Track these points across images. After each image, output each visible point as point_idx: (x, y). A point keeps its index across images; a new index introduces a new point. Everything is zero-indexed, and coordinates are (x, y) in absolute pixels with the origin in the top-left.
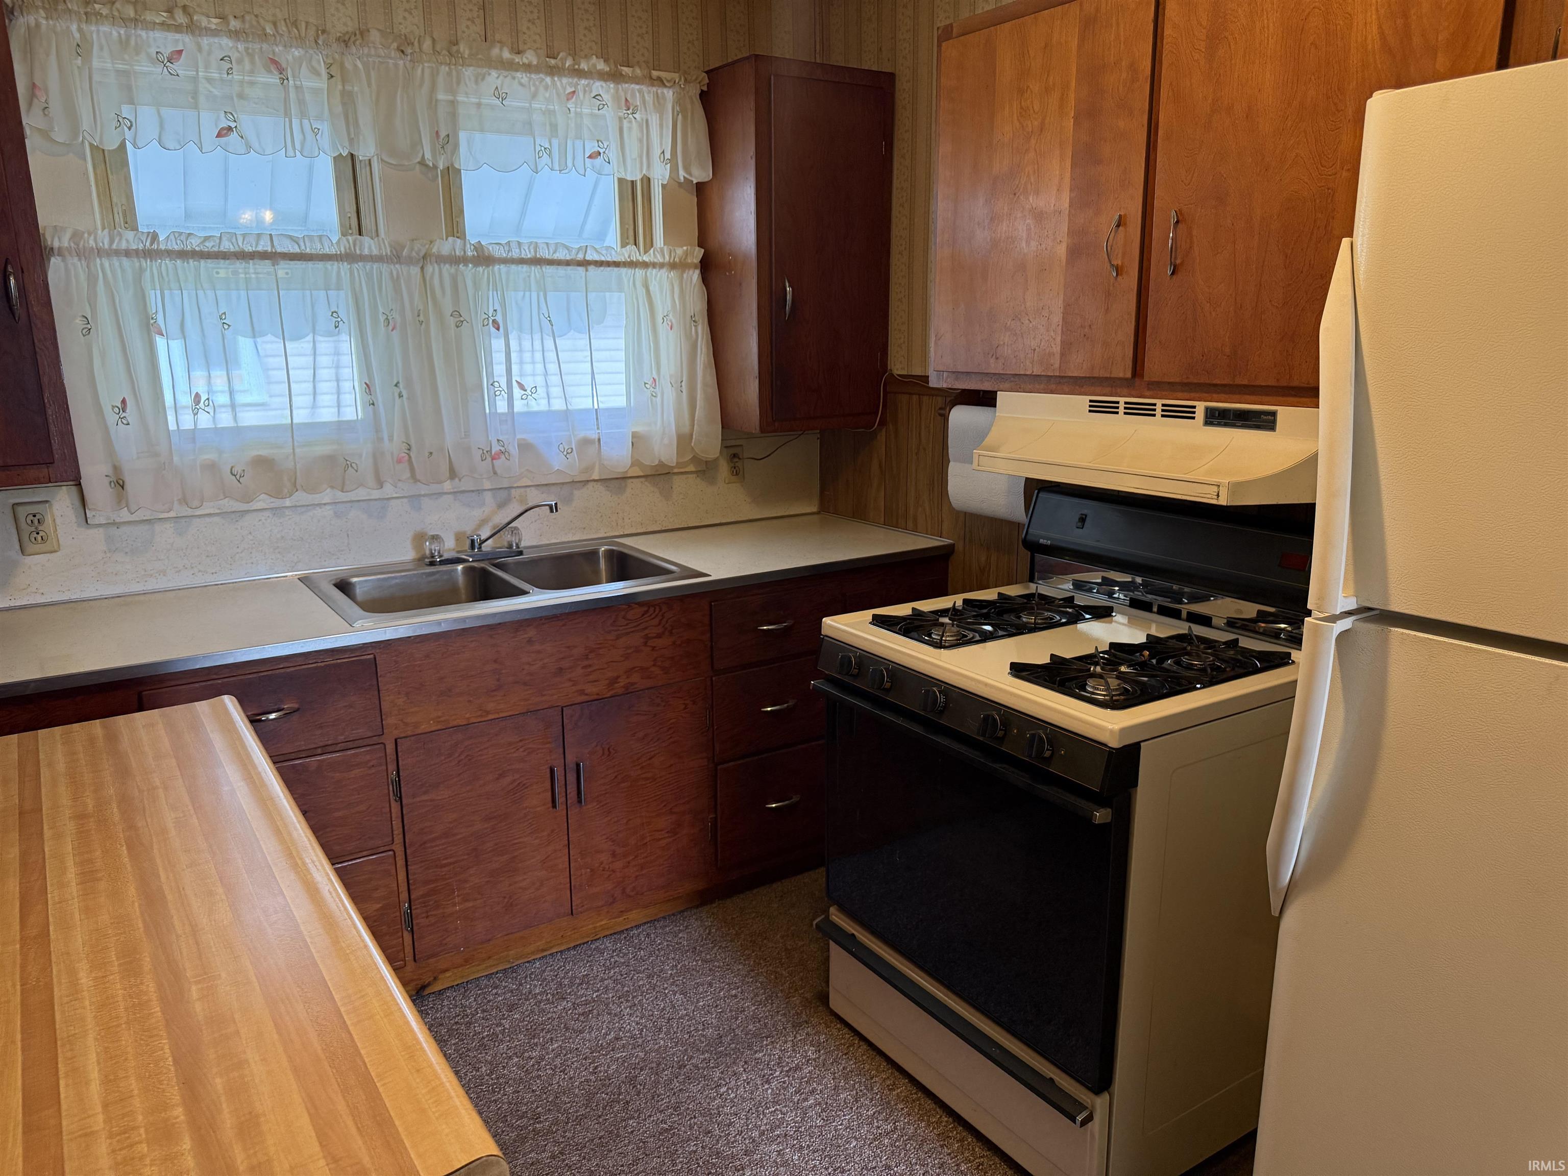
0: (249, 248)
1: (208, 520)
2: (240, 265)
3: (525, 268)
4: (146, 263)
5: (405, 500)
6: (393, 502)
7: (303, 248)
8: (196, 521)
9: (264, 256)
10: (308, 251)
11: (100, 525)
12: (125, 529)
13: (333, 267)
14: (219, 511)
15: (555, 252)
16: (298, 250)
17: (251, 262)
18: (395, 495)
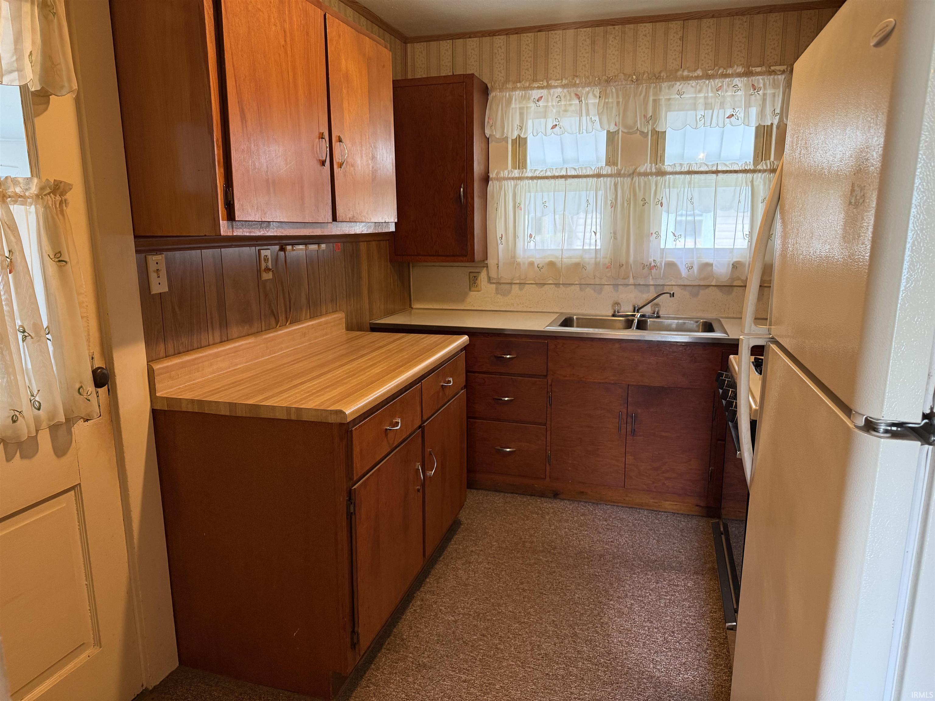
0: (557, 174)
1: (531, 285)
2: (552, 181)
3: (683, 176)
4: (519, 182)
5: (612, 286)
6: (606, 286)
7: (578, 173)
8: (527, 285)
9: (562, 177)
10: (580, 174)
11: (494, 283)
12: (502, 286)
13: (590, 180)
14: (534, 282)
15: (700, 167)
16: (576, 174)
17: (557, 180)
18: (606, 283)
